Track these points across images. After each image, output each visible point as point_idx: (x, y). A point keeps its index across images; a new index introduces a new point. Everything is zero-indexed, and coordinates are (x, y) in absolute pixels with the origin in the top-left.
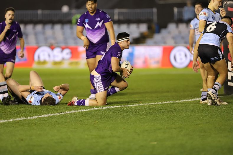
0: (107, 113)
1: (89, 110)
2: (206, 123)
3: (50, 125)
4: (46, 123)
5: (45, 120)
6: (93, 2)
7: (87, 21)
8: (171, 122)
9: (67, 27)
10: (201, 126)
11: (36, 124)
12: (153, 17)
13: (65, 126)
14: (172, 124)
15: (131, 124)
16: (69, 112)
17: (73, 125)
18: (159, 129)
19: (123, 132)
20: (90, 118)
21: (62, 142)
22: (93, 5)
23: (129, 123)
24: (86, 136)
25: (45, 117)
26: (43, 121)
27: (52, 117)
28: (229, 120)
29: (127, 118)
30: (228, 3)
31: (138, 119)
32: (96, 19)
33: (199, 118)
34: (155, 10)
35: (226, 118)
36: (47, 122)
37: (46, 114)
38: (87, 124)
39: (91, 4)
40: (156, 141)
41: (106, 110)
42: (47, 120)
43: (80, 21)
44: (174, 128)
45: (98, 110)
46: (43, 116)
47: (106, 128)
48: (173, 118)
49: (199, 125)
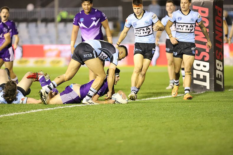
0: (73, 112)
1: (55, 108)
2: (172, 121)
3: (16, 124)
4: (12, 122)
5: (11, 119)
6: (89, 3)
7: (82, 20)
8: (137, 120)
9: (32, 26)
10: (167, 124)
11: (2, 123)
12: (118, 15)
13: (32, 125)
14: (138, 122)
15: (97, 122)
16: (34, 111)
17: (39, 123)
18: (125, 128)
19: (89, 130)
20: (56, 117)
21: (28, 141)
22: (89, 5)
23: (95, 121)
24: (52, 135)
25: (11, 116)
26: (9, 119)
27: (17, 116)
28: (194, 118)
29: (93, 116)
30: (193, 1)
31: (104, 118)
32: (92, 18)
33: (165, 116)
34: (120, 8)
35: (192, 116)
36: (13, 120)
37: (12, 112)
38: (53, 123)
39: (87, 5)
40: (122, 140)
41: (72, 108)
42: (12, 119)
43: (75, 20)
44: (140, 127)
45: (64, 108)
46: (8, 115)
47: (72, 126)
48: (139, 116)
49: (165, 123)
